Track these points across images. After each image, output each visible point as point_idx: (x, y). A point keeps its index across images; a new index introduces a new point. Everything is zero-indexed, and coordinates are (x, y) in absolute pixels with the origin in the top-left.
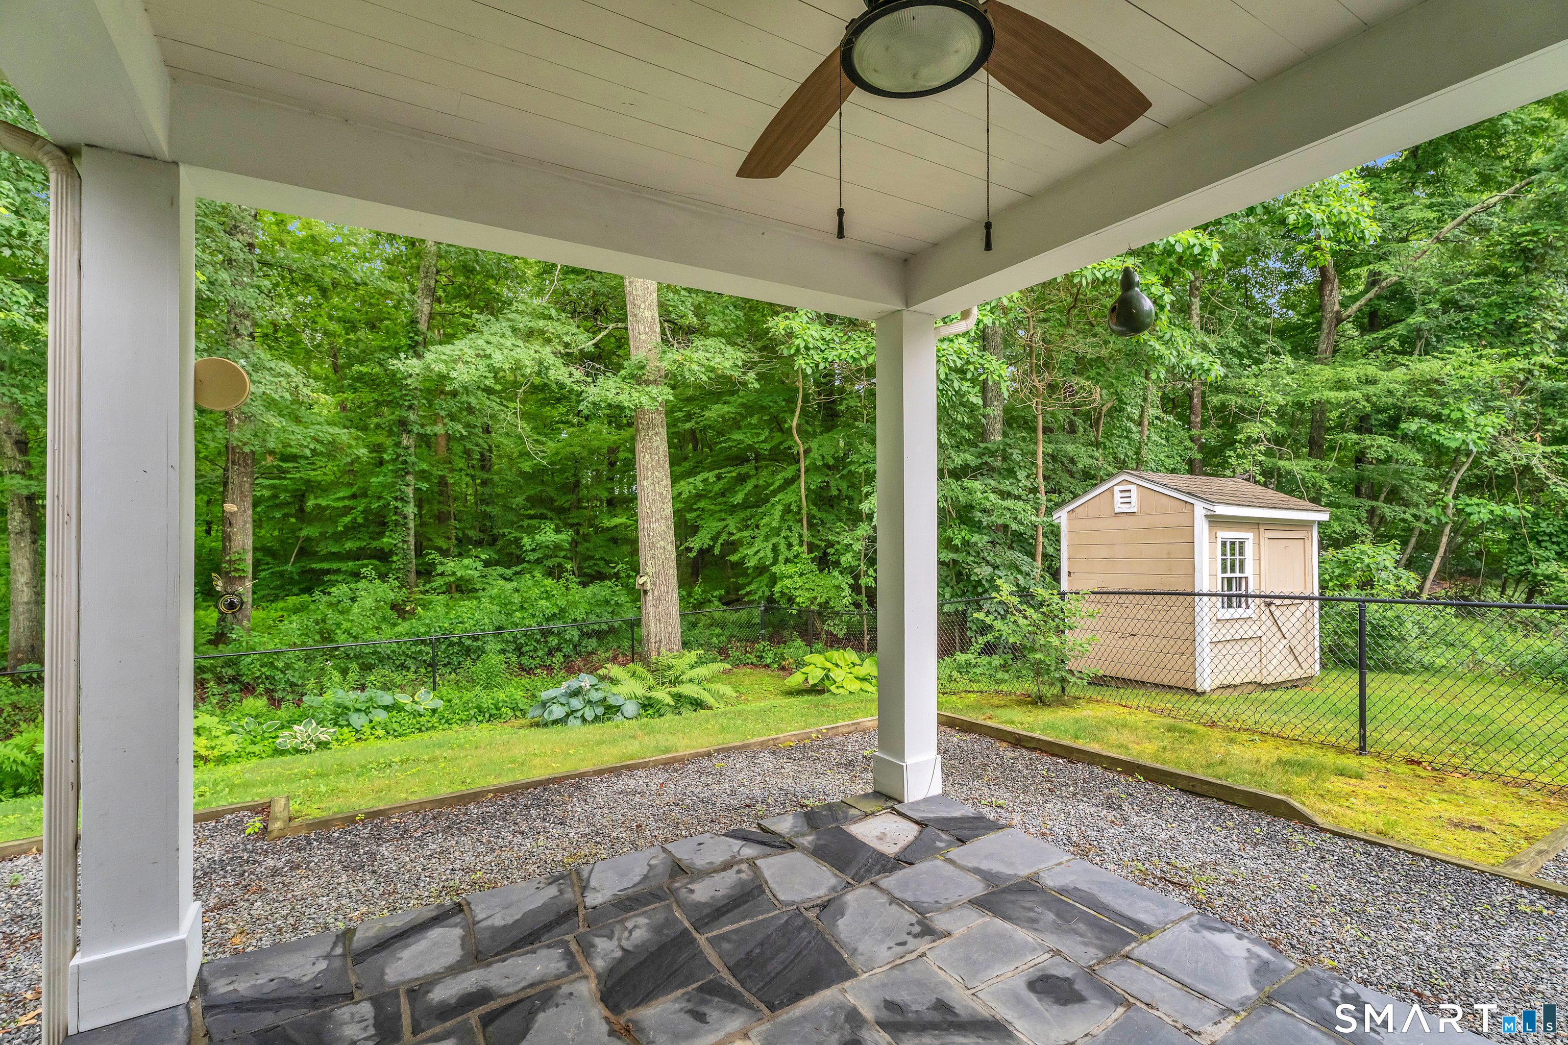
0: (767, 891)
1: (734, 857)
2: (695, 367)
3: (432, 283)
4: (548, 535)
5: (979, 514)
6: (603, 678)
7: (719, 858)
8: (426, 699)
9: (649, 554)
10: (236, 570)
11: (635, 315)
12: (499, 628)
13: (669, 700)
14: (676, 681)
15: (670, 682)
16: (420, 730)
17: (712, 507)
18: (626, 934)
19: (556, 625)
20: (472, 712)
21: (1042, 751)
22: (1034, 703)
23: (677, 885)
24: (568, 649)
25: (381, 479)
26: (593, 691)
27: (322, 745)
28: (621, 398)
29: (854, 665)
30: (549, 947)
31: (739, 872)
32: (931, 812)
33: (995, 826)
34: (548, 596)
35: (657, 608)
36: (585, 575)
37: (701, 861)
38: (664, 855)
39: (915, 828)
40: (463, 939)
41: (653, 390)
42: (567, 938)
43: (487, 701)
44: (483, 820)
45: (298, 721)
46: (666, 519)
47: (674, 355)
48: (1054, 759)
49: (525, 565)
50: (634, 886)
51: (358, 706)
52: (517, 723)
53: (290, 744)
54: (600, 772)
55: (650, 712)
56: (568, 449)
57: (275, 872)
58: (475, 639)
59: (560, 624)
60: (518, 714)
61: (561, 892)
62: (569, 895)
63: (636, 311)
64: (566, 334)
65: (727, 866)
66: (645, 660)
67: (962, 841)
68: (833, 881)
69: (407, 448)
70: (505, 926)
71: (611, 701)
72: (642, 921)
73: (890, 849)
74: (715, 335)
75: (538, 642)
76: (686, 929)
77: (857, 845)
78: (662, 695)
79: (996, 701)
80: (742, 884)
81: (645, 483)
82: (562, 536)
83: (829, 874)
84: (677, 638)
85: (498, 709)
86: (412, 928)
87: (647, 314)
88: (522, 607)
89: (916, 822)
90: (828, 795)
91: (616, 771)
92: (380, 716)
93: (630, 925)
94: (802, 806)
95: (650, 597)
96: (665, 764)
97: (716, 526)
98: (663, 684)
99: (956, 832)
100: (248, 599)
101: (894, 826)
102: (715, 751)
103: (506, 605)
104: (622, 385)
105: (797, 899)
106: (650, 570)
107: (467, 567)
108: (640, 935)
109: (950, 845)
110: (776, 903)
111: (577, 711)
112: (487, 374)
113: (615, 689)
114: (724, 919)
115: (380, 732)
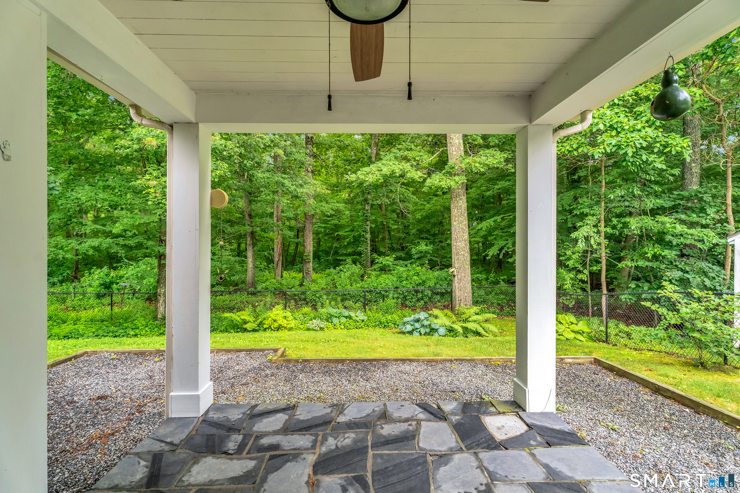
0: (417, 439)
1: (413, 417)
2: (477, 165)
3: (377, 140)
4: (423, 247)
5: (670, 237)
6: (430, 315)
7: (405, 415)
8: (360, 316)
9: (456, 258)
10: (307, 259)
11: (451, 143)
12: (397, 288)
13: (460, 330)
14: (466, 321)
15: (463, 321)
16: (357, 328)
17: (502, 234)
18: (342, 439)
19: (421, 288)
20: (377, 323)
21: (675, 400)
22: (695, 366)
23: (378, 423)
24: (426, 299)
25: (358, 223)
26: (425, 321)
27: (322, 329)
28: (441, 183)
29: (572, 323)
30: (311, 435)
31: (410, 425)
32: (540, 422)
33: (580, 442)
34: (418, 274)
35: (459, 284)
36: (443, 265)
37: (396, 415)
38: (383, 407)
39: (526, 428)
40: (286, 421)
41: (457, 178)
42: (320, 433)
43: (383, 320)
44: (340, 372)
45: (315, 318)
46: (465, 241)
47: (469, 160)
48: (683, 407)
49: (413, 260)
50: (361, 418)
51: (336, 315)
52: (394, 330)
53: (311, 327)
54: (396, 360)
55: (452, 334)
56: (435, 207)
57: (267, 376)
58: (386, 292)
59: (422, 288)
60: (396, 326)
61: (332, 411)
62: (333, 414)
63: (451, 141)
64: (418, 156)
65: (406, 420)
66: (452, 309)
67: (549, 445)
68: (453, 444)
69: (367, 210)
70: (303, 420)
71: (433, 326)
72: (353, 435)
73: (499, 436)
74: (493, 147)
75: (414, 295)
76: (368, 446)
77: (482, 428)
78: (458, 327)
79: (667, 359)
80: (407, 431)
81: (455, 223)
82: (429, 248)
83: (454, 440)
84: (469, 298)
85: (388, 323)
86: (274, 411)
87: (457, 141)
88: (407, 279)
89: (527, 425)
90: (500, 396)
91: (403, 361)
92: (343, 320)
93: (346, 435)
94: (481, 398)
95: (456, 278)
96: (428, 362)
97: (502, 243)
98: (460, 321)
99: (549, 439)
100: (311, 269)
101: (513, 423)
102: (455, 360)
103: (400, 277)
104: (443, 177)
105: (428, 448)
106: (457, 265)
107: (388, 260)
108: (348, 441)
109: (540, 444)
110: (417, 447)
111: (417, 329)
112: (380, 178)
113: (435, 321)
114: (387, 447)
115: (343, 327)
